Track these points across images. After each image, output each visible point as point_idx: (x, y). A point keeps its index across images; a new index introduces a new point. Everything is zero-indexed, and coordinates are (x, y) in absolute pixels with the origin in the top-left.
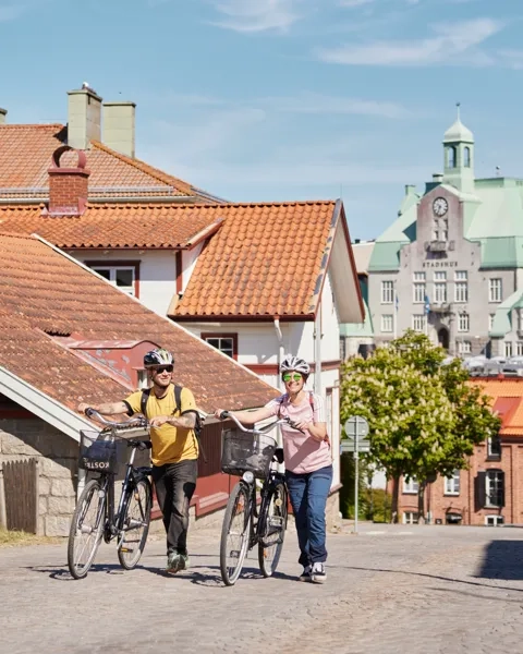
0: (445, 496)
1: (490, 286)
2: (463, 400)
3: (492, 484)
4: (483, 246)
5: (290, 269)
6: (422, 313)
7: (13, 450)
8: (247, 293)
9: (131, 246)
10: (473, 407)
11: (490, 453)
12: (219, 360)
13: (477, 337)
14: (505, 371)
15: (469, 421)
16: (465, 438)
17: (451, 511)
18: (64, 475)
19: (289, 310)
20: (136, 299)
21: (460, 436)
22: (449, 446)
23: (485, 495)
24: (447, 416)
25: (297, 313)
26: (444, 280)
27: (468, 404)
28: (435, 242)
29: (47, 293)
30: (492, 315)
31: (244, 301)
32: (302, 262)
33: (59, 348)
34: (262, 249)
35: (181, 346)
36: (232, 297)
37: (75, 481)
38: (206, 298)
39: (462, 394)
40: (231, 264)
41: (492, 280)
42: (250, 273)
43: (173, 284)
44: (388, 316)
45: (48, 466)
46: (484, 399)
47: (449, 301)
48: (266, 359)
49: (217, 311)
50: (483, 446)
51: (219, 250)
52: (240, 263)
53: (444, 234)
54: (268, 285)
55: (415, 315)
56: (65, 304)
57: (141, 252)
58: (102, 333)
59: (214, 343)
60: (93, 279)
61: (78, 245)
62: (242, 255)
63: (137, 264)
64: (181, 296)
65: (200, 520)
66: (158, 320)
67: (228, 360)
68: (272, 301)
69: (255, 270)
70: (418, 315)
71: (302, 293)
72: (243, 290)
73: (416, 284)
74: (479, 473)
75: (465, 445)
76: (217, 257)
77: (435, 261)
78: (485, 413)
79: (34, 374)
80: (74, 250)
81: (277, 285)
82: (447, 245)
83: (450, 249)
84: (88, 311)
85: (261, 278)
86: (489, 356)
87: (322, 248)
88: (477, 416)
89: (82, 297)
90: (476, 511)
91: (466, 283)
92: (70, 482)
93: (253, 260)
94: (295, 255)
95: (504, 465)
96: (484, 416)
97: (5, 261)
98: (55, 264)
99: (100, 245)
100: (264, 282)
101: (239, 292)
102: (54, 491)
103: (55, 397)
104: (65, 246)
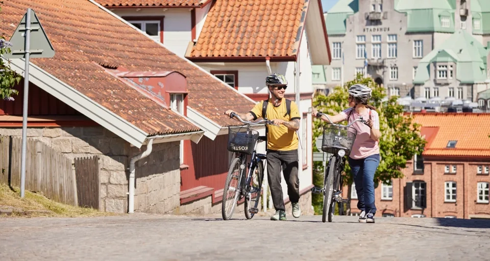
0: (382, 201)
1: (414, 46)
2: (399, 126)
3: (417, 192)
4: (408, 16)
5: (277, 23)
6: (363, 66)
7: (81, 150)
8: (245, 40)
9: (157, 5)
10: (406, 132)
11: (416, 169)
12: (225, 90)
13: (404, 84)
14: (426, 108)
15: (403, 142)
16: (400, 155)
17: (386, 212)
18: (119, 168)
19: (277, 53)
20: (161, 44)
21: (396, 153)
22: (390, 160)
23: (412, 200)
24: (388, 138)
25: (283, 56)
26: (379, 41)
27: (403, 130)
28: (373, 12)
29: (98, 38)
30: (415, 68)
31: (243, 46)
32: (286, 17)
33: (111, 76)
34: (256, 7)
35: (197, 79)
36: (234, 44)
37: (128, 173)
38: (214, 44)
39: (398, 122)
40: (232, 19)
41: (415, 41)
42: (246, 26)
43: (189, 33)
44: (337, 68)
45: (107, 162)
46: (414, 126)
47: (383, 57)
48: (259, 90)
49: (222, 54)
50: (411, 163)
51: (223, 8)
52: (239, 18)
53: (379, 7)
54: (261, 34)
55: (357, 68)
56: (112, 46)
57: (165, 9)
58: (141, 67)
59: (221, 78)
60: (131, 30)
61: (117, 4)
62: (241, 13)
63: (161, 19)
64: (195, 43)
65: (215, 206)
66: (178, 60)
67: (232, 90)
68: (264, 46)
69: (250, 23)
70: (360, 68)
71: (286, 40)
72: (242, 38)
73: (358, 44)
74: (407, 183)
75: (401, 160)
76: (222, 14)
77: (372, 27)
78: (415, 136)
79: (95, 93)
80: (113, 8)
81: (267, 35)
82: (382, 15)
83: (384, 18)
84: (129, 51)
85: (255, 29)
86: (413, 97)
87: (301, 6)
88: (409, 138)
89: (123, 42)
90: (405, 211)
91: (396, 44)
92: (124, 173)
93: (249, 16)
94: (280, 12)
95: (426, 177)
96: (414, 138)
97: (66, 14)
98: (101, 18)
99: (134, 5)
100: (258, 32)
101: (239, 40)
102: (112, 180)
103: (112, 110)
104: (107, 5)
